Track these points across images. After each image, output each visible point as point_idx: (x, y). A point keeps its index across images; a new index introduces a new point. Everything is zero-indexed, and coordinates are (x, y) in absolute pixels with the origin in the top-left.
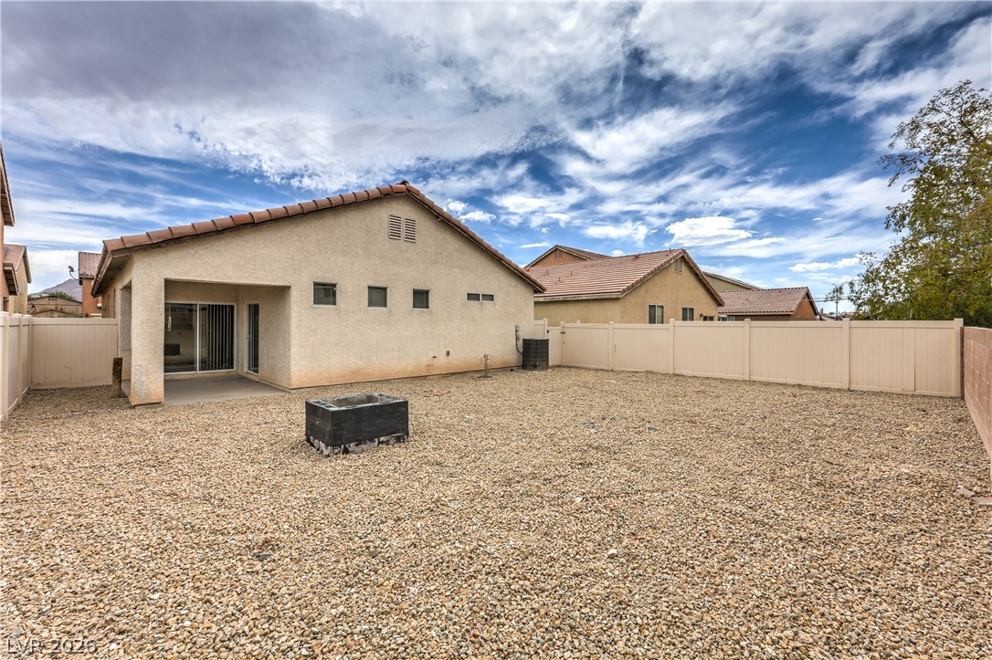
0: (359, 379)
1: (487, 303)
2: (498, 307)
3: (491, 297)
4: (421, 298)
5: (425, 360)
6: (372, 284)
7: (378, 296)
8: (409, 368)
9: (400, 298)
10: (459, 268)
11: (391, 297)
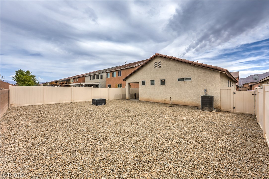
0: (149, 101)
1: (188, 82)
2: (193, 82)
3: (190, 79)
4: (163, 82)
5: (164, 99)
6: (151, 80)
7: (152, 83)
8: (159, 100)
9: (158, 82)
10: (175, 71)
11: (155, 82)
